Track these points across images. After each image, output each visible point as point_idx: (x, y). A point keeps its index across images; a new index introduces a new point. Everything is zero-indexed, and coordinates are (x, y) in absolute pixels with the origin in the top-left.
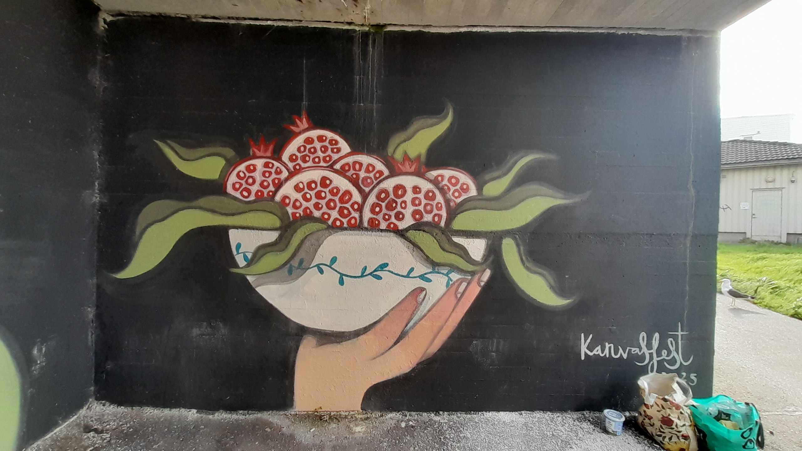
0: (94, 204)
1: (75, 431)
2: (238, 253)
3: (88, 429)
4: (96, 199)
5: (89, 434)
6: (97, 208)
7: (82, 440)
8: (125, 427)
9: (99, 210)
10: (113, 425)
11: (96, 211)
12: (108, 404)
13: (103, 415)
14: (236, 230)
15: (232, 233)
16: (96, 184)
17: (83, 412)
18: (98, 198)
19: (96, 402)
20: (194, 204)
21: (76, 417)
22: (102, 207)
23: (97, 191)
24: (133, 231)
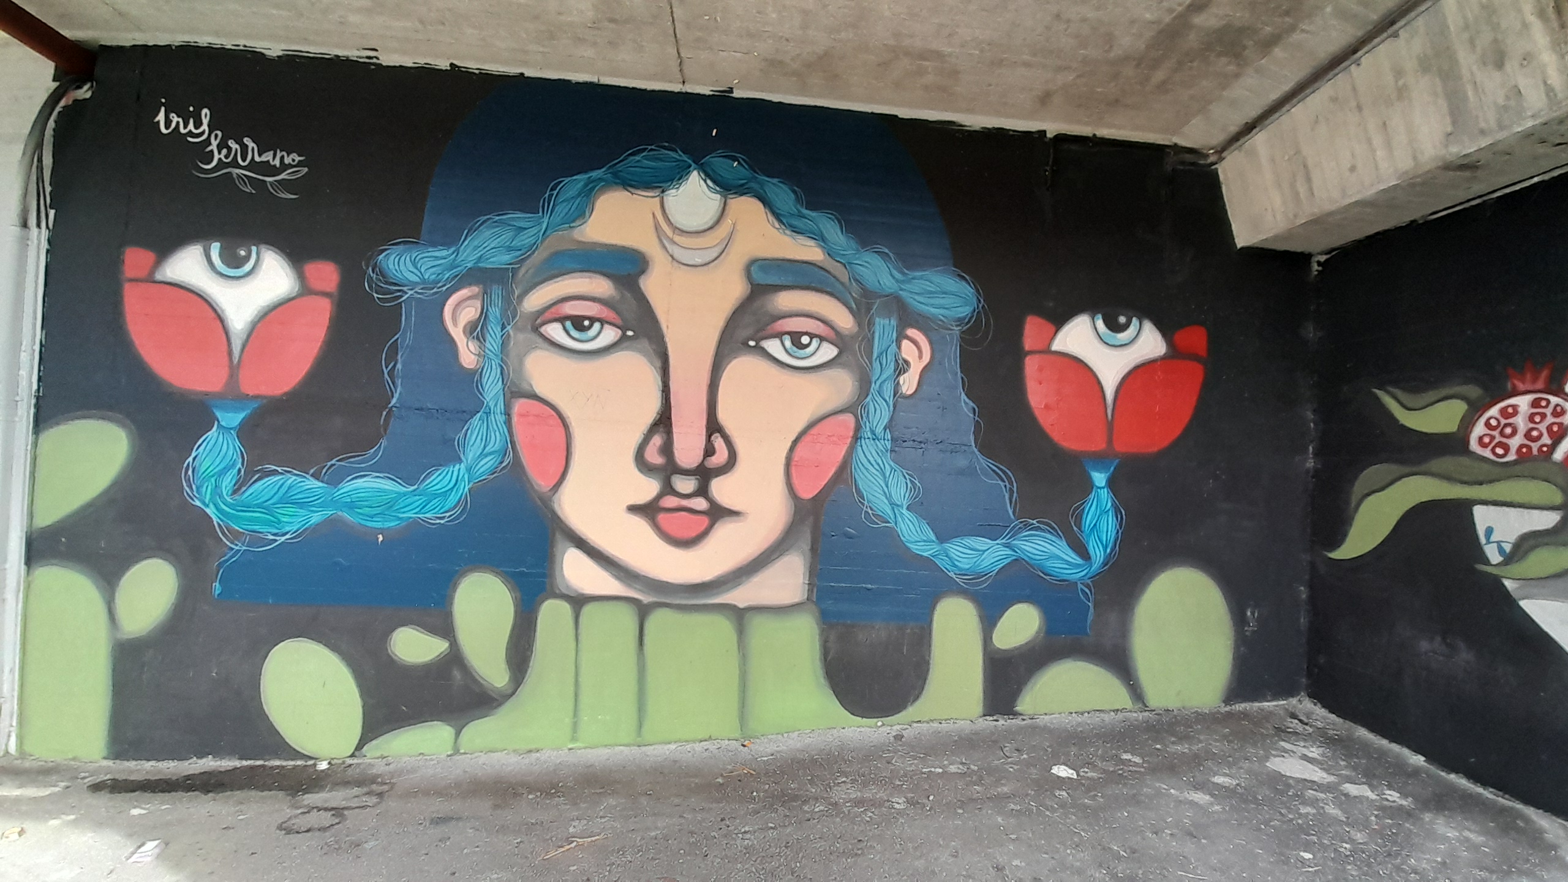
0: (1308, 471)
1: (1282, 712)
2: (1488, 542)
3: (1294, 716)
4: (1310, 464)
5: (1293, 720)
6: (1311, 474)
7: (1286, 721)
8: (1331, 732)
9: (1313, 477)
10: (1319, 724)
11: (1310, 479)
12: (1319, 705)
13: (1313, 713)
14: (1485, 507)
15: (1478, 511)
16: (1311, 448)
17: (1294, 701)
18: (1313, 464)
19: (1308, 698)
20: (1423, 467)
21: (1285, 702)
22: (1316, 473)
23: (1311, 456)
24: (1347, 502)
